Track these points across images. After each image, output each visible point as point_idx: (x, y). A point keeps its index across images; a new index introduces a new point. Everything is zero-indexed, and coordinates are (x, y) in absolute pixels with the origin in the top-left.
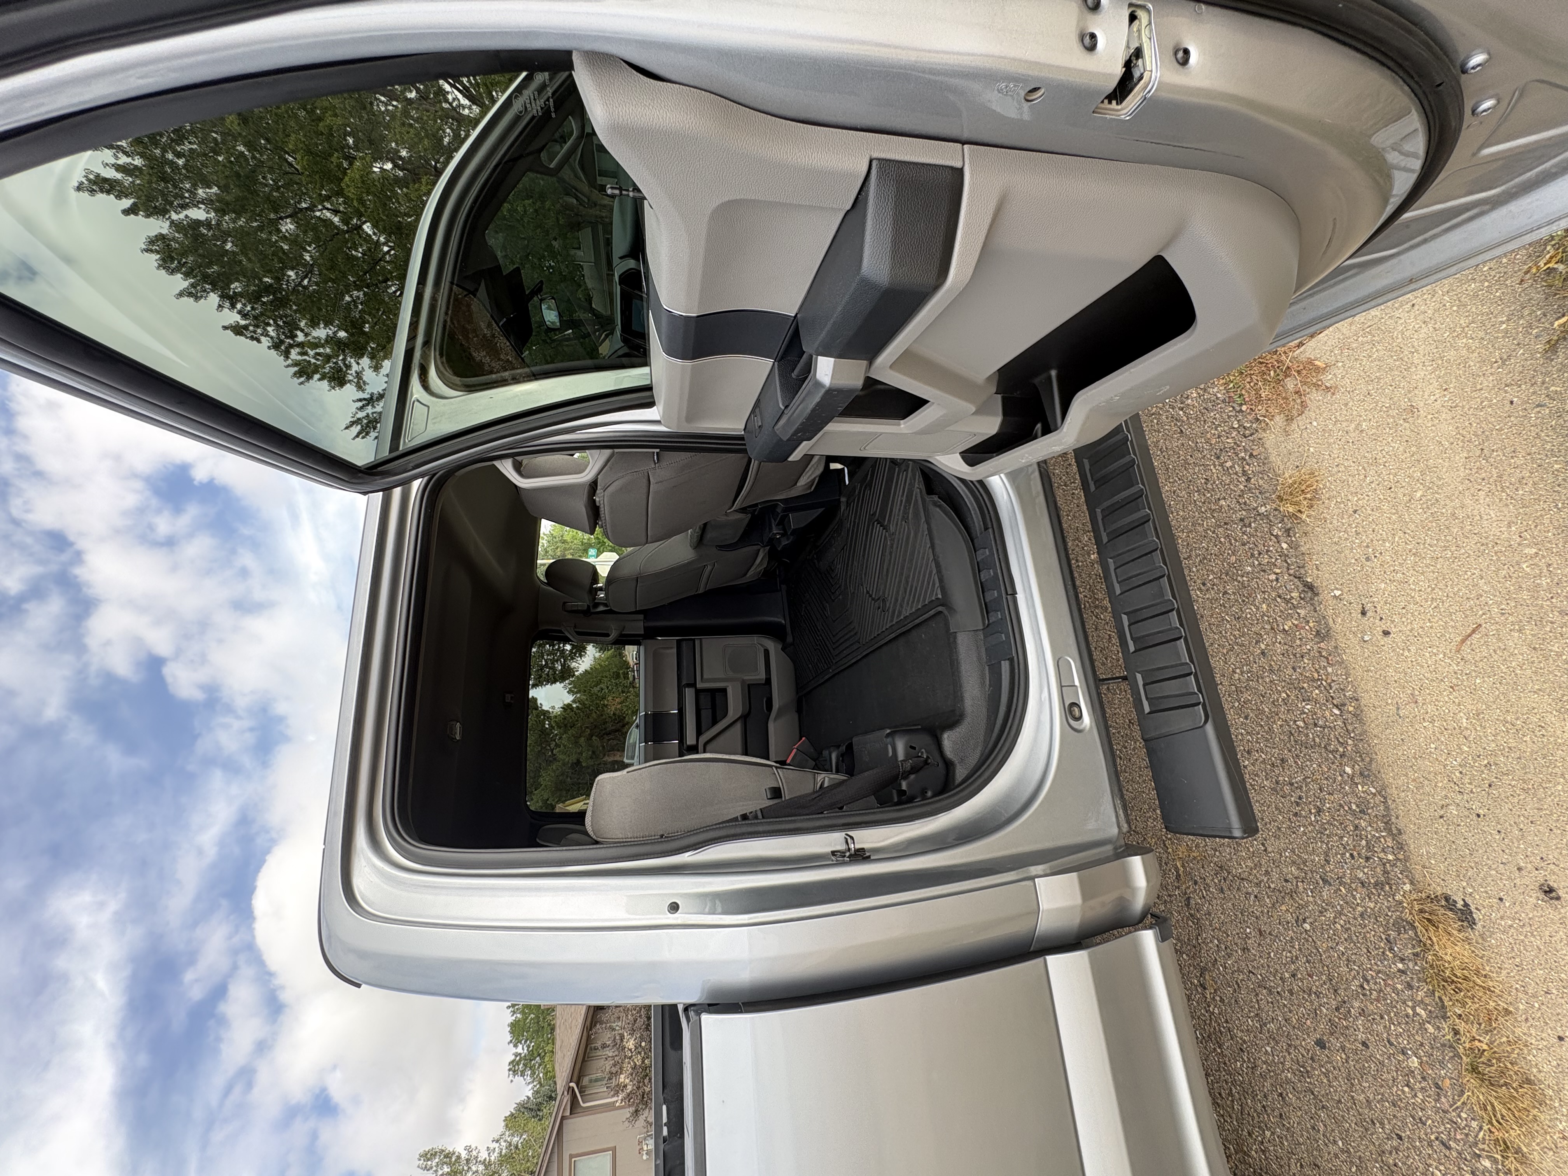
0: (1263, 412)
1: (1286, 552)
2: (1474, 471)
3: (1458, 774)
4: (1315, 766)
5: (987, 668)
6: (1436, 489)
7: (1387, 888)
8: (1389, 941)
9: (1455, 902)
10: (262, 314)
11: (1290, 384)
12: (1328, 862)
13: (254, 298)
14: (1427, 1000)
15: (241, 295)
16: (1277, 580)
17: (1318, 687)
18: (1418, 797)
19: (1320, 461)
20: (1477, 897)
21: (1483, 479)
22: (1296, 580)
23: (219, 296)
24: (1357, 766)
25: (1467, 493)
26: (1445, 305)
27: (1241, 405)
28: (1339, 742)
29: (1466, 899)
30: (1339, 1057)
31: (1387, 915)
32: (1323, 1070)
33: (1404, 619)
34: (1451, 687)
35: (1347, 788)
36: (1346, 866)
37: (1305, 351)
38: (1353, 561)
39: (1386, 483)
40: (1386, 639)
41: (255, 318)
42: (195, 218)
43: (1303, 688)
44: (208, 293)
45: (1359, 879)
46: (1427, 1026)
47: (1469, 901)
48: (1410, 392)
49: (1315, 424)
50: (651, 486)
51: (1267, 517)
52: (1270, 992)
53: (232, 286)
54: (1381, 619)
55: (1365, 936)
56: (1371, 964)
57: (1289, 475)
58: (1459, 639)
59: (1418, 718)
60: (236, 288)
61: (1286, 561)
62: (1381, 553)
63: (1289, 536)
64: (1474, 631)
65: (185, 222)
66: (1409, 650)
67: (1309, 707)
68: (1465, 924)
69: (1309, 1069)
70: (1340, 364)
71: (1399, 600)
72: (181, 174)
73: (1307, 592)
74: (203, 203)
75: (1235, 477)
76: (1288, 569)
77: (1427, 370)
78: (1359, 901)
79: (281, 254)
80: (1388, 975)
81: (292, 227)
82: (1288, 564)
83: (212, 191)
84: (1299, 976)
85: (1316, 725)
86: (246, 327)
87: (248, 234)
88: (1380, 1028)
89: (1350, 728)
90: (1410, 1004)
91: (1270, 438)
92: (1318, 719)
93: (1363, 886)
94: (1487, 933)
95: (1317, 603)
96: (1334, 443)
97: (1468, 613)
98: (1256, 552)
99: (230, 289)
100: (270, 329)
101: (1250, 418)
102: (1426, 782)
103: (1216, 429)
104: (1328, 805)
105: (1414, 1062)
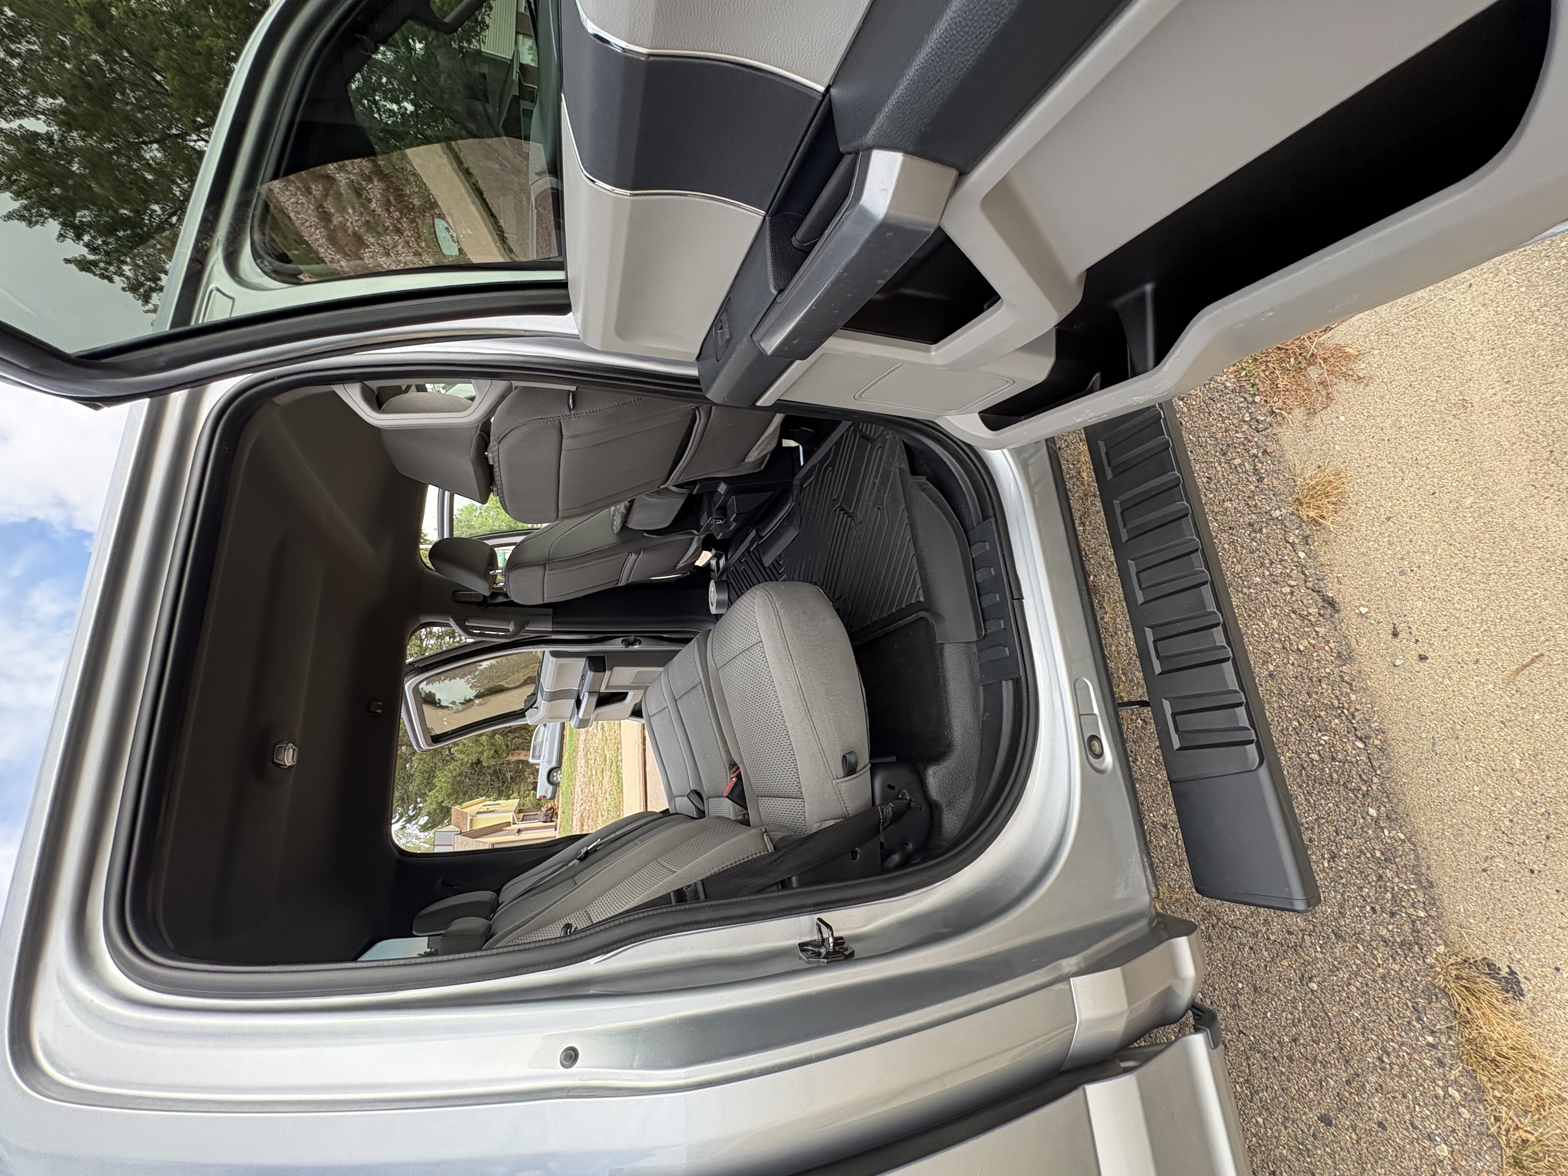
0: (1280, 403)
1: (1303, 562)
2: (1540, 476)
3: (1507, 823)
4: (1331, 805)
5: (981, 688)
6: (1491, 495)
7: (1416, 949)
8: (1417, 1010)
9: (1499, 969)
10: (116, 250)
11: (1313, 373)
12: (1342, 914)
13: (109, 230)
14: (1462, 1080)
15: (90, 225)
16: (1292, 593)
17: (1339, 716)
18: (1457, 846)
19: (1347, 460)
20: (1527, 964)
21: (1552, 486)
22: (1315, 594)
23: (62, 224)
24: (1383, 808)
25: (1531, 501)
26: (1510, 286)
27: (1254, 395)
28: (1362, 779)
29: (1512, 966)
30: (1349, 1137)
31: (1416, 980)
32: (1328, 1150)
33: (1445, 643)
34: (1502, 722)
35: (1370, 832)
36: (1365, 921)
37: (1333, 337)
38: (1384, 575)
39: (1429, 487)
40: (1421, 664)
41: (107, 253)
42: (32, 129)
43: (1320, 716)
44: (46, 218)
45: (1381, 936)
46: (1462, 1110)
47: (1516, 968)
48: (1462, 384)
49: (1342, 418)
50: (564, 441)
51: (1282, 522)
52: (1264, 1056)
53: (78, 214)
54: (1417, 641)
55: (1387, 1002)
56: (1393, 1035)
57: (1308, 474)
58: (1514, 668)
59: (1459, 755)
60: (83, 217)
61: (1303, 573)
62: (1419, 567)
63: (1307, 544)
64: (1533, 661)
65: (18, 133)
66: (1450, 678)
67: (1326, 738)
68: (1510, 995)
69: (1310, 1147)
70: (1377, 352)
71: (1440, 620)
72: (15, 77)
73: (1327, 608)
74: (43, 113)
75: (1244, 476)
76: (1306, 582)
77: (1484, 360)
78: (1380, 962)
79: (141, 184)
80: (1413, 1048)
81: (159, 155)
82: (1306, 575)
83: (57, 102)
84: (1302, 1041)
85: (1334, 759)
86: (95, 264)
87: (100, 156)
88: (1402, 1108)
89: (1376, 764)
90: (1441, 1083)
91: (1286, 434)
92: (1337, 752)
93: (1387, 945)
94: (1538, 1007)
95: (1337, 622)
96: (1366, 440)
97: (1527, 638)
98: (1267, 561)
99: (75, 217)
100: (126, 268)
101: (1264, 411)
102: (1467, 830)
103: (1223, 423)
104: (1345, 851)
105: (1443, 1150)
